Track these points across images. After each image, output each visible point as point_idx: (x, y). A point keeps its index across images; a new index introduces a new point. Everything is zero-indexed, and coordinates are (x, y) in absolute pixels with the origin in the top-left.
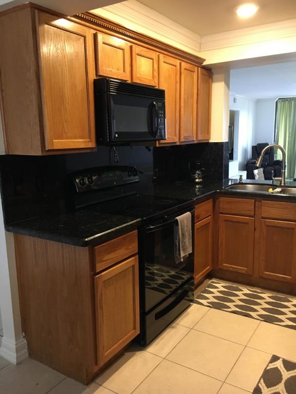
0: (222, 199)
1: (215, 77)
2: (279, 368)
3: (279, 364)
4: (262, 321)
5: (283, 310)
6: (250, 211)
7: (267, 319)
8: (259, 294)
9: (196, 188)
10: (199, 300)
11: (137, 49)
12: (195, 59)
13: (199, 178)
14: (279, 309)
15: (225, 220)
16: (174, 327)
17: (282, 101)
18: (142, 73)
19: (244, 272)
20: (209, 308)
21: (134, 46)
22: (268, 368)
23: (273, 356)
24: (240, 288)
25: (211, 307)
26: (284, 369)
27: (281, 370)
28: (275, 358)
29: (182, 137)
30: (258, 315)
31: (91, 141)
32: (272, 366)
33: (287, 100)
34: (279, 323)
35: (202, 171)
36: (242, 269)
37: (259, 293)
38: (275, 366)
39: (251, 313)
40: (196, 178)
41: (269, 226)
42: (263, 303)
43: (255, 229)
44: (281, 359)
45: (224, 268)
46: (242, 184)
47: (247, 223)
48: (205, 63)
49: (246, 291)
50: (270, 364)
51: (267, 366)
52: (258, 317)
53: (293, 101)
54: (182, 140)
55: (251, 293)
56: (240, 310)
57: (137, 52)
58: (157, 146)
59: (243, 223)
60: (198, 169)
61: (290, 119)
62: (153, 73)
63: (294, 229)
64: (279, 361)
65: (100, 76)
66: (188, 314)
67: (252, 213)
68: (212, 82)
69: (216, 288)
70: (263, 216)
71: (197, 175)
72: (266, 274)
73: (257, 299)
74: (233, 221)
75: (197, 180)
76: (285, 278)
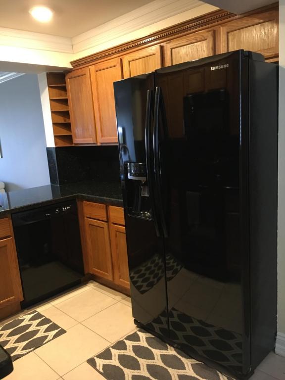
2: (105, 363)
4: (33, 351)
5: (31, 329)
14: (27, 331)
22: (101, 371)
23: (88, 362)
27: (108, 363)
28: (92, 362)
30: (23, 350)
32: (100, 368)
34: (47, 340)
38: (101, 366)
39: (16, 353)
44: (95, 358)
50: (98, 369)
51: (98, 371)
52: (26, 351)
64: (96, 360)
76: (8, 301)
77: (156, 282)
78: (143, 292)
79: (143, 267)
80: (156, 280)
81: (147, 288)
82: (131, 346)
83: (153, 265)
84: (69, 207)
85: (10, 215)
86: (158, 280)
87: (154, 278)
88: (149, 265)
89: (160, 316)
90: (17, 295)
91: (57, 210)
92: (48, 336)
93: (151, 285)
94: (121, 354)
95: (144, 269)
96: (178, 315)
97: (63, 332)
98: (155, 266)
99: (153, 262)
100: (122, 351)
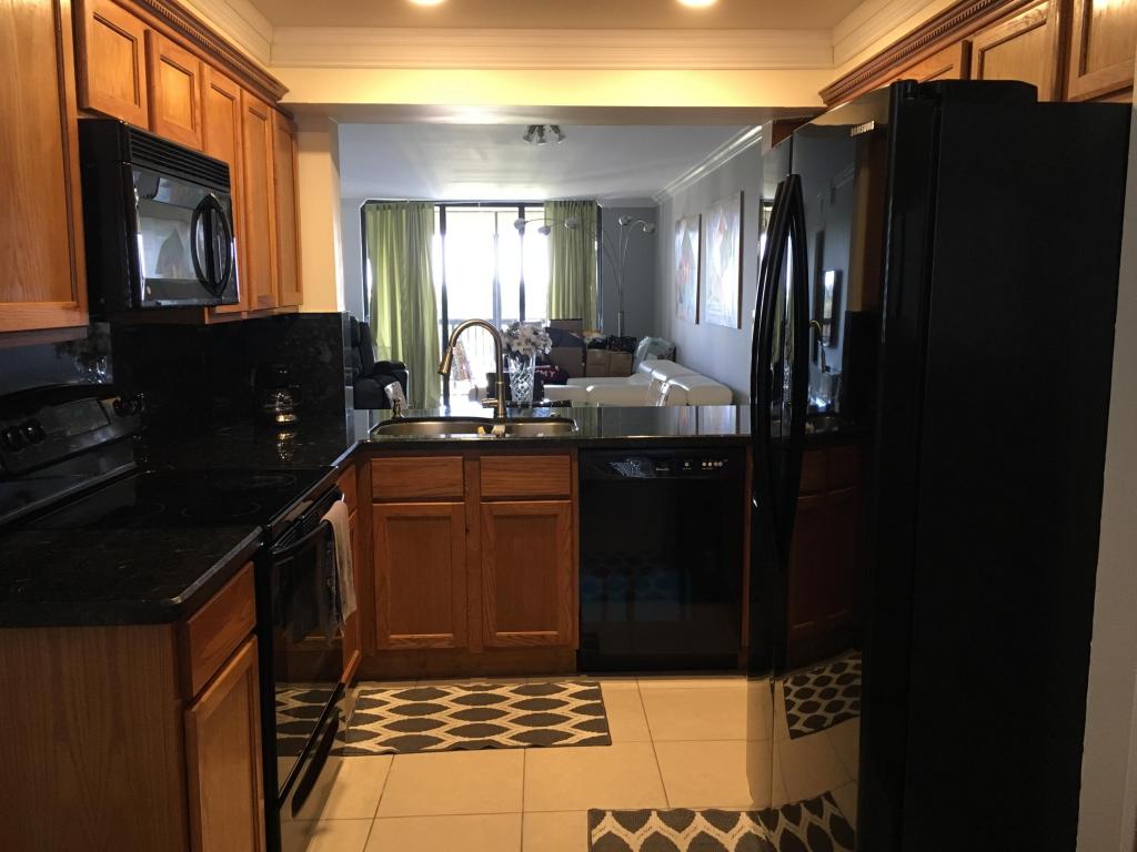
0: (377, 462)
1: (304, 136)
2: (614, 832)
3: (609, 825)
4: (525, 747)
5: (558, 711)
6: (454, 485)
7: (539, 741)
8: (489, 692)
9: (279, 441)
10: (353, 745)
11: (161, 45)
12: (266, 85)
13: (284, 413)
14: (549, 711)
15: (389, 519)
16: (324, 830)
17: (378, 208)
18: (171, 112)
19: (444, 645)
20: (391, 756)
21: (154, 33)
22: (594, 840)
23: (591, 812)
24: (439, 688)
25: (394, 753)
26: (624, 831)
27: (620, 835)
28: (596, 817)
29: (255, 299)
30: (513, 738)
31: (77, 308)
32: (598, 834)
33: (389, 207)
34: (565, 742)
35: (291, 392)
36: (441, 637)
37: (487, 689)
38: (604, 832)
39: (496, 738)
40: (278, 414)
41: (501, 517)
42: (509, 709)
43: (467, 531)
44: (609, 814)
45: (393, 647)
46: (401, 420)
47: (448, 518)
48: (286, 99)
49: (457, 691)
50: (594, 832)
51: (590, 837)
52: (515, 743)
53: (404, 211)
54: (256, 306)
55: (471, 692)
56: (467, 739)
57: (161, 51)
58: (207, 322)
59: (438, 518)
60: (282, 388)
61: (400, 257)
62: (192, 112)
63: (556, 516)
64: (606, 818)
65: (90, 111)
66: (343, 787)
67: (458, 491)
68: (297, 151)
69: (381, 703)
70: (484, 494)
71: (278, 403)
72: (502, 639)
73: (491, 703)
74: (408, 519)
75: (281, 419)
76: (543, 636)
77: (829, 722)
78: (795, 734)
79: (813, 673)
80: (830, 716)
81: (805, 729)
82: (698, 831)
83: (835, 677)
84: (720, 464)
85: (576, 451)
86: (837, 721)
87: (828, 709)
88: (827, 673)
89: (802, 805)
90: (563, 630)
91: (687, 465)
92: (573, 735)
93: (816, 724)
94: (662, 833)
95: (813, 677)
96: (833, 816)
97: (606, 741)
98: (839, 682)
99: (840, 668)
100: (671, 830)
